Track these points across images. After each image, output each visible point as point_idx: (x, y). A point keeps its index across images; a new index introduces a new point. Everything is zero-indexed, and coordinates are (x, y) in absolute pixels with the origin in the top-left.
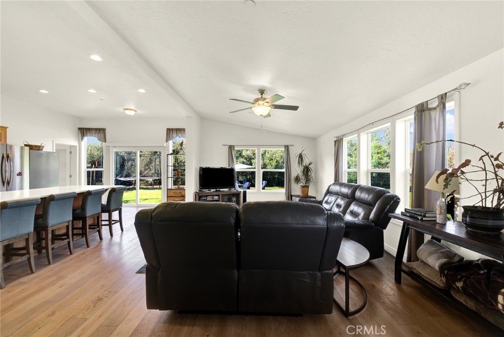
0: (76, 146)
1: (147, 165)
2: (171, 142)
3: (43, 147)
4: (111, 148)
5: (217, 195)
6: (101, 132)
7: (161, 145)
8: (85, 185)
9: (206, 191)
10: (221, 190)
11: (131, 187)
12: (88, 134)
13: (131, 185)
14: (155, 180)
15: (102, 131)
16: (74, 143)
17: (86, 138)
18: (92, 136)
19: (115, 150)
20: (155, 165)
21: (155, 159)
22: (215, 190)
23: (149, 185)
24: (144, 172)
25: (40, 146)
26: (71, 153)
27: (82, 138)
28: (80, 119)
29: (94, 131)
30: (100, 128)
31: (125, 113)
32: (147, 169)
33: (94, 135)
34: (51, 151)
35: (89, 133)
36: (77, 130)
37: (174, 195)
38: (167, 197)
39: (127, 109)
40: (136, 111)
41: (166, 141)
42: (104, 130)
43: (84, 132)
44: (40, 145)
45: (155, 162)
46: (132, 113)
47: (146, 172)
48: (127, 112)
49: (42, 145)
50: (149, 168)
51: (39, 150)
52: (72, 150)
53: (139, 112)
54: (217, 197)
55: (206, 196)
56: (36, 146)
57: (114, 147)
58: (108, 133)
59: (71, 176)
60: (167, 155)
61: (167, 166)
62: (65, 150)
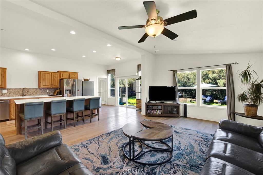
0: (106, 78)
3: (89, 79)
5: (160, 106)
7: (135, 75)
9: (153, 102)
10: (165, 102)
12: (110, 73)
22: (160, 102)
26: (105, 81)
27: (108, 75)
28: (107, 66)
31: (116, 60)
36: (107, 71)
39: (116, 58)
40: (120, 58)
41: (138, 72)
42: (114, 70)
51: (87, 81)
52: (105, 80)
53: (122, 58)
54: (160, 107)
55: (153, 106)
56: (86, 79)
57: (118, 77)
58: (116, 71)
59: (105, 91)
60: (136, 80)
61: (136, 86)
62: (103, 80)
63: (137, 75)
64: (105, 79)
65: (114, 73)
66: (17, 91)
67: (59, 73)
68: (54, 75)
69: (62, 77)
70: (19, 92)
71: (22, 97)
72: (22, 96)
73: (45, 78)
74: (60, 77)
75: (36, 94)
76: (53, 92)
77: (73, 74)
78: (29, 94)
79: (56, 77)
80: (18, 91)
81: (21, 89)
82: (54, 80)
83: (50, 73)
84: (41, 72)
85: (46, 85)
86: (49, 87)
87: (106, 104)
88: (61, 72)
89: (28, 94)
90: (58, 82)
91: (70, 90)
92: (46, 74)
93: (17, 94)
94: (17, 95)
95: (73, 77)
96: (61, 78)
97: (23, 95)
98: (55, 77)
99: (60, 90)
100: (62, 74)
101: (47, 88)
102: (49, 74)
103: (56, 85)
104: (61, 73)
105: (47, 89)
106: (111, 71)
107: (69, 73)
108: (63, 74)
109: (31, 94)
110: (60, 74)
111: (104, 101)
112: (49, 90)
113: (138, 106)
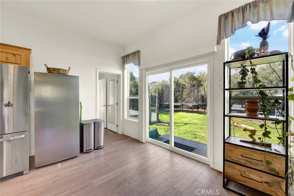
0: (120, 75)
1: (189, 94)
2: (226, 42)
6: (135, 56)
11: (178, 109)
12: (128, 61)
13: (179, 108)
14: (194, 105)
15: (137, 55)
16: (117, 71)
17: (126, 66)
20: (194, 94)
21: (194, 90)
23: (190, 109)
24: (186, 99)
26: (117, 82)
27: (124, 66)
30: (136, 50)
32: (188, 97)
33: (131, 60)
36: (121, 59)
37: (242, 161)
38: (225, 160)
42: (138, 52)
45: (194, 92)
47: (188, 99)
50: (190, 96)
52: (117, 80)
58: (142, 55)
59: (117, 104)
60: (224, 64)
61: (225, 89)
62: (115, 79)
63: (216, 50)
64: (118, 76)
65: (137, 60)
87: (120, 132)
106: (131, 56)
111: (116, 124)
113: (235, 170)
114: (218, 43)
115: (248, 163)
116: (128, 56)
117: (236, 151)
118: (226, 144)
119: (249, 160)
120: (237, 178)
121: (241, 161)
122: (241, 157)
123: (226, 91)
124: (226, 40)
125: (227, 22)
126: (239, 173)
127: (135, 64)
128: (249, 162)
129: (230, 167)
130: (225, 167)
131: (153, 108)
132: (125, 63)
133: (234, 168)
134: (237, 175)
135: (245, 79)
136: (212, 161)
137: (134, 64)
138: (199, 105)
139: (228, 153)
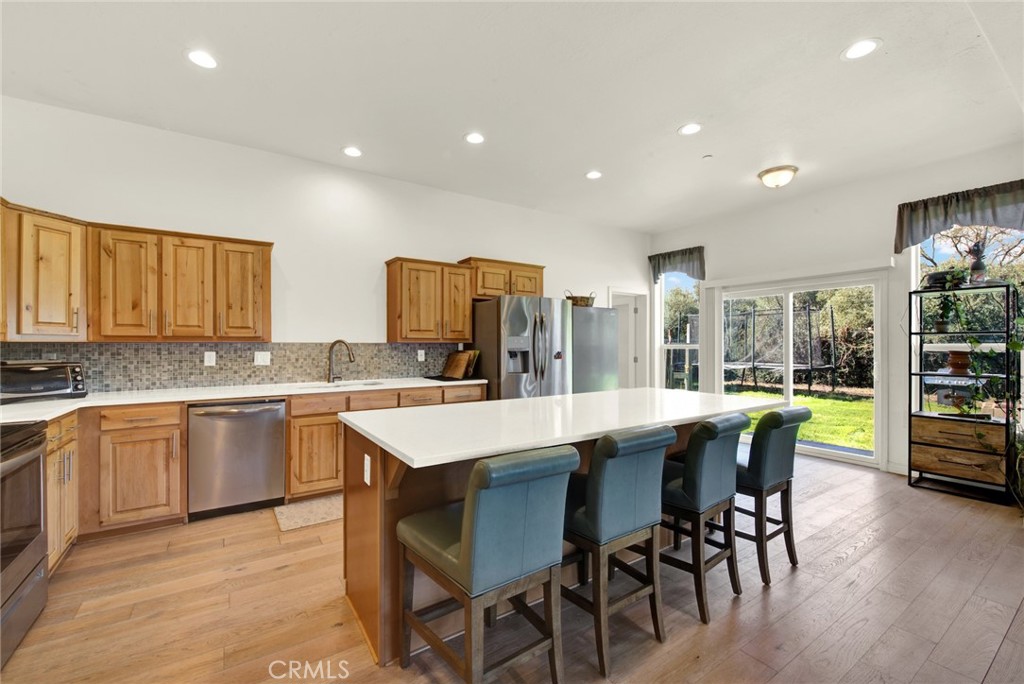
0: (645, 296)
2: (914, 251)
3: (593, 299)
4: (717, 293)
6: (692, 257)
7: (885, 265)
8: (661, 387)
12: (668, 267)
15: (696, 255)
16: (642, 289)
17: (663, 277)
18: (674, 269)
19: (726, 296)
25: (588, 299)
26: (636, 311)
27: (656, 278)
29: (678, 258)
30: (692, 246)
31: (761, 183)
33: (679, 266)
34: (606, 307)
35: (670, 263)
36: (647, 260)
37: (942, 442)
38: (911, 442)
39: (768, 171)
40: (795, 170)
41: (896, 252)
42: (700, 250)
43: (658, 263)
44: (588, 295)
46: (783, 179)
48: (771, 180)
49: (593, 296)
51: (587, 306)
52: (638, 305)
53: (805, 169)
56: (582, 298)
57: (724, 288)
58: (708, 255)
59: (636, 360)
60: (910, 294)
61: (911, 334)
62: (627, 305)
63: (893, 265)
64: (638, 298)
65: (697, 264)
66: (310, 356)
67: (472, 268)
68: (453, 276)
69: (484, 287)
70: (313, 359)
71: (325, 384)
72: (329, 382)
73: (419, 292)
74: (474, 291)
75: (377, 371)
76: (442, 361)
77: (522, 273)
78: (352, 373)
79: (461, 287)
80: (313, 356)
81: (321, 344)
82: (450, 304)
83: (439, 268)
84: (404, 264)
85: (422, 328)
86: (432, 335)
88: (479, 263)
89: (347, 369)
90: (468, 312)
91: (525, 354)
92: (422, 275)
93: (308, 371)
94: (310, 374)
95: (524, 286)
96: (481, 291)
97: (332, 377)
98: (455, 287)
99: (478, 352)
100: (484, 273)
101: (420, 344)
102: (433, 274)
103: (460, 329)
104: (477, 268)
105: (421, 346)
107: (511, 267)
108: (486, 275)
109: (358, 372)
110: (474, 271)
112: (426, 354)
113: (929, 456)
114: (898, 250)
115: (950, 442)
116: (668, 257)
117: (931, 427)
118: (913, 418)
119: (952, 437)
120: (932, 466)
121: (939, 440)
122: (939, 435)
123: (913, 337)
124: (913, 248)
125: (914, 217)
126: (936, 459)
127: (693, 275)
128: (952, 440)
129: (920, 451)
130: (912, 454)
131: (677, 375)
132: (661, 270)
133: (928, 453)
134: (933, 462)
135: (947, 318)
136: (885, 460)
137: (689, 274)
138: (813, 369)
139: (917, 431)
